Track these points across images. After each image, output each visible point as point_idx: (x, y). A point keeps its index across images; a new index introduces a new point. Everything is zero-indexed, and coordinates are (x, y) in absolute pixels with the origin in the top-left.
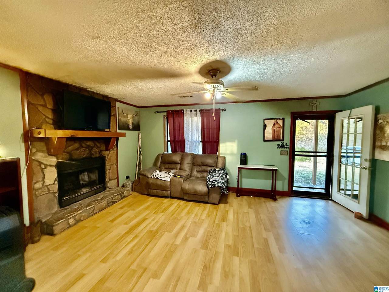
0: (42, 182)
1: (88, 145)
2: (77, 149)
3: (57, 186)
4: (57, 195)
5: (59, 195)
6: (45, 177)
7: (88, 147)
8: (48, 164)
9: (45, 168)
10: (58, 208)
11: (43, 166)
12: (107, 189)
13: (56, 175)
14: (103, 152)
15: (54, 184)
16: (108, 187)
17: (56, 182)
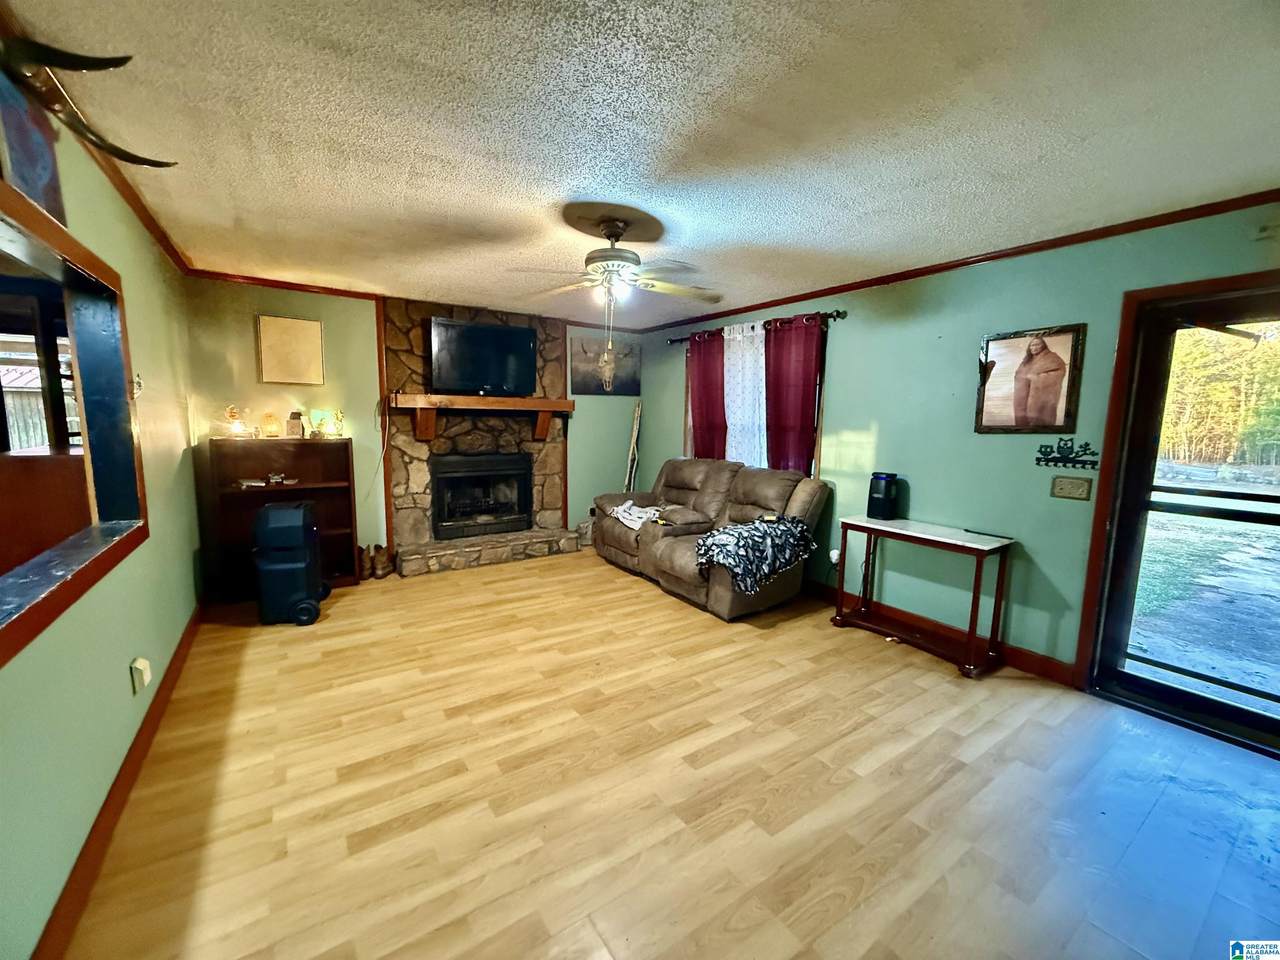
0: (405, 486)
1: (491, 427)
2: (468, 433)
3: (429, 498)
4: (429, 513)
5: (433, 514)
6: (411, 478)
7: (491, 430)
8: (415, 455)
9: (411, 462)
10: (431, 537)
11: (407, 459)
12: (535, 528)
13: (427, 478)
14: (528, 444)
15: (424, 493)
16: (537, 524)
17: (428, 491)
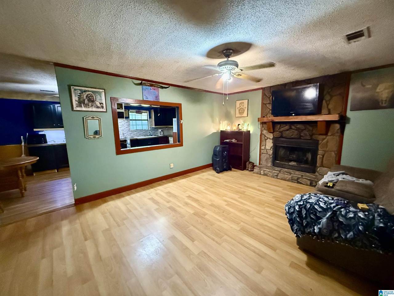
0: (265, 147)
1: (298, 128)
2: (287, 130)
6: (267, 144)
8: (268, 137)
10: (271, 164)
13: (272, 145)
14: (316, 136)
15: (270, 149)
16: (318, 172)
17: (272, 149)
